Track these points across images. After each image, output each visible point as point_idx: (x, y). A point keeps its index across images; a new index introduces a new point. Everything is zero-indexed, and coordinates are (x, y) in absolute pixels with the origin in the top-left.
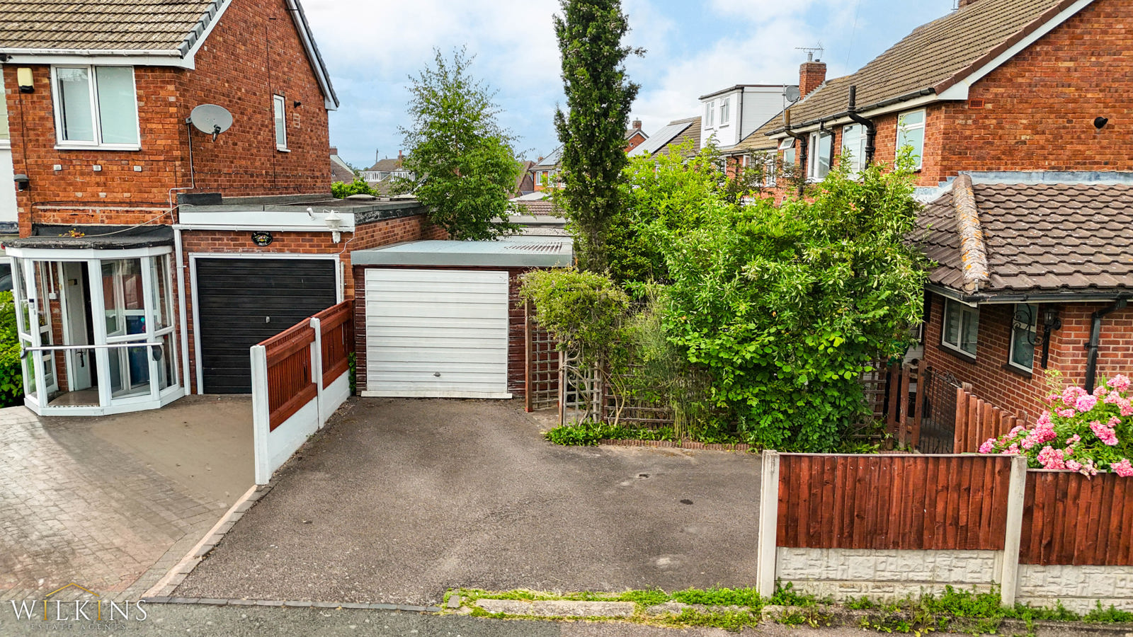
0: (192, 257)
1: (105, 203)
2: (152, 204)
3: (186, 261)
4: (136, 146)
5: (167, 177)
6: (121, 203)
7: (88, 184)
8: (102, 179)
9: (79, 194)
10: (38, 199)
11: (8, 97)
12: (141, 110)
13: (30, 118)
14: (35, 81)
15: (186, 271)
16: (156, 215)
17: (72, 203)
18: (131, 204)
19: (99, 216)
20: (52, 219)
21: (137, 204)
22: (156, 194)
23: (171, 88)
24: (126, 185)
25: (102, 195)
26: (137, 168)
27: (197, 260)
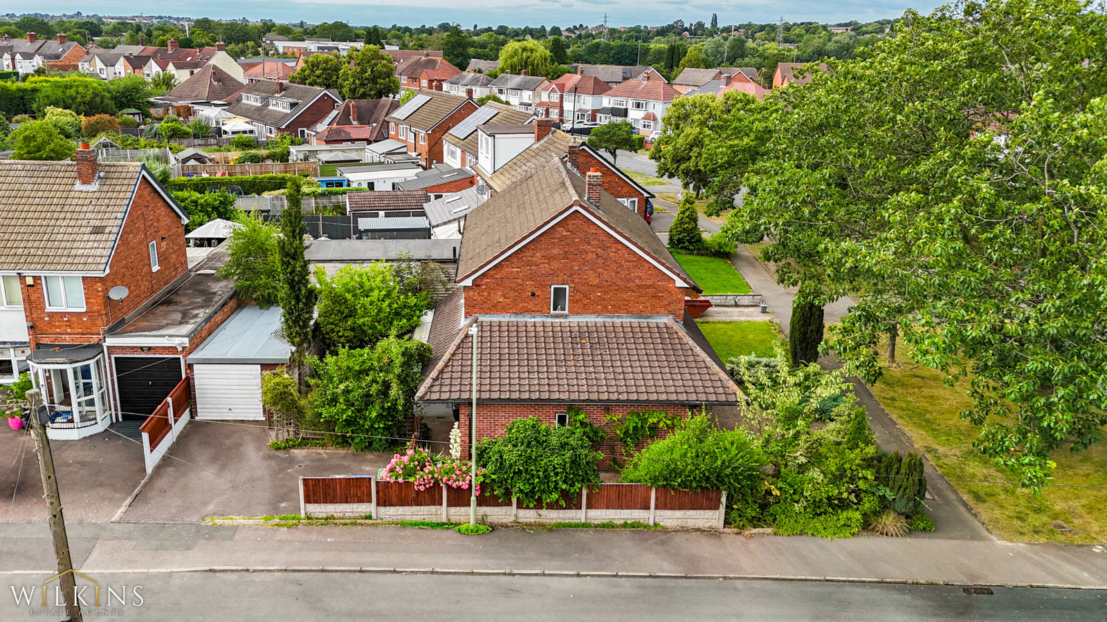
0: (113, 357)
1: (70, 334)
2: (93, 334)
3: (110, 358)
4: (84, 310)
5: (99, 322)
6: (77, 334)
7: (62, 326)
8: (68, 324)
9: (58, 330)
10: (38, 332)
11: (22, 289)
12: (85, 294)
13: (33, 298)
14: (34, 281)
15: (110, 363)
16: (94, 339)
17: (55, 334)
18: (82, 334)
19: (68, 339)
20: (46, 340)
21: (85, 334)
22: (94, 330)
23: (99, 284)
24: (80, 326)
25: (69, 330)
26: (85, 319)
27: (115, 358)
